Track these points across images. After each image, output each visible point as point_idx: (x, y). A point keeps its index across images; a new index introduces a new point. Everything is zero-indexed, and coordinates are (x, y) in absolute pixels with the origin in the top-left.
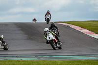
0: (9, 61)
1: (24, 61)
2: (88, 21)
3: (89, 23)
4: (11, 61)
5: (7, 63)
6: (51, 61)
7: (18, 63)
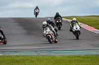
0: (8, 56)
1: (23, 56)
4: (10, 56)
6: (50, 56)
7: (17, 58)
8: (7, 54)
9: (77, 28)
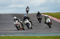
0: (8, 37)
1: (17, 37)
2: (56, 13)
3: (57, 14)
4: (9, 37)
5: (7, 38)
6: (34, 37)
7: (13, 38)
8: (8, 36)
9: (48, 21)
